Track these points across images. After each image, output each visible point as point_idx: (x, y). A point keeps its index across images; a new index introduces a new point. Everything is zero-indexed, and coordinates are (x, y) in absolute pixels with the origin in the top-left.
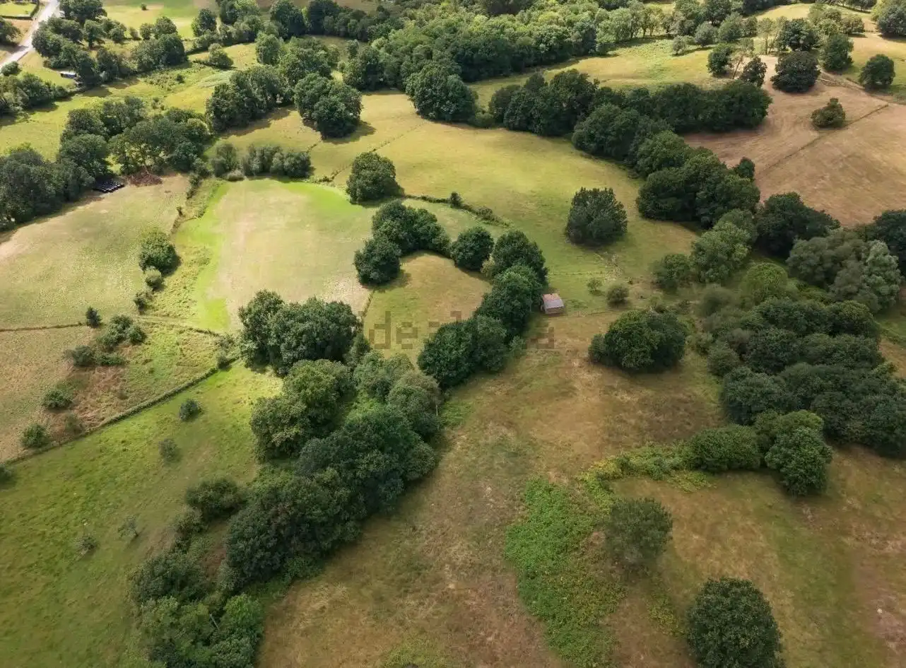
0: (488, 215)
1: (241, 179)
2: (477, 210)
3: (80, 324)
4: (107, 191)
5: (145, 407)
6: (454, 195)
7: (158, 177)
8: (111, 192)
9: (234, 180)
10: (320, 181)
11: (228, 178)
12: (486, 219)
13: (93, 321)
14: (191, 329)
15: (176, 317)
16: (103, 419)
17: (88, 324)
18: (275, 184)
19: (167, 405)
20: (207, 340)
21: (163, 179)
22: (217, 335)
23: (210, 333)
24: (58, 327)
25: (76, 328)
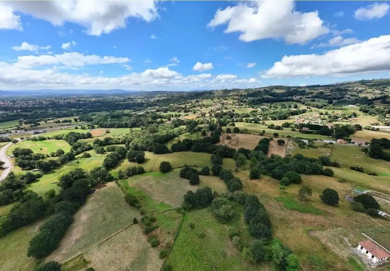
1: (127, 178)
2: (192, 166)
3: (131, 225)
5: (178, 232)
7: (104, 185)
9: (126, 179)
10: (150, 172)
11: (124, 179)
13: (135, 221)
14: (164, 212)
15: (155, 211)
16: (171, 241)
17: (134, 224)
18: (138, 176)
19: (182, 229)
20: (171, 212)
21: (106, 185)
22: (172, 210)
23: (170, 210)
24: (126, 228)
25: (131, 227)
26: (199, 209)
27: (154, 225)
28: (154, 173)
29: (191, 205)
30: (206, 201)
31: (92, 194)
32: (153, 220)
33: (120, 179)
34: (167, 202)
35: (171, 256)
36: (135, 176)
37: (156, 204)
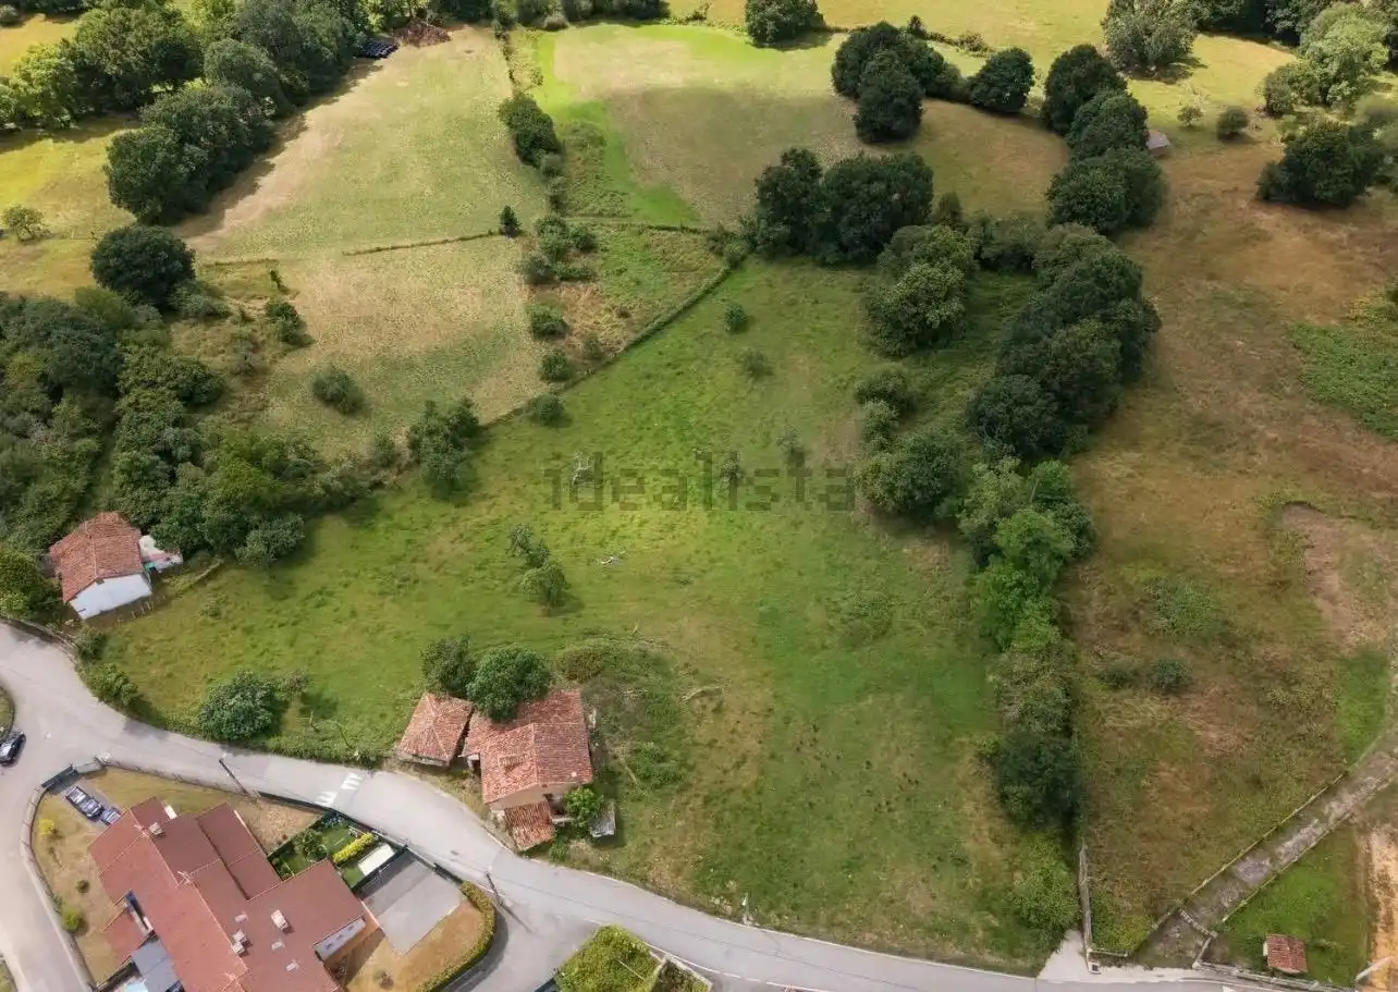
0: (976, 43)
1: (564, 27)
2: (955, 38)
3: (491, 234)
4: (381, 56)
5: (666, 323)
6: (915, 20)
7: (442, 32)
8: (385, 57)
9: (554, 28)
10: (688, 20)
11: (545, 25)
12: (975, 50)
13: (510, 226)
14: (651, 228)
15: (614, 215)
16: (619, 343)
17: (502, 233)
18: (620, 31)
19: (691, 319)
20: (684, 238)
21: (450, 34)
22: (695, 231)
23: (683, 229)
24: (463, 239)
25: (487, 240)
26: (824, 264)
27: (580, 263)
28: (710, 30)
29: (782, 229)
30: (866, 231)
31: (378, 63)
32: (587, 246)
33: (525, 25)
34: (687, 193)
35: (590, 388)
36: (603, 27)
37: (633, 185)
